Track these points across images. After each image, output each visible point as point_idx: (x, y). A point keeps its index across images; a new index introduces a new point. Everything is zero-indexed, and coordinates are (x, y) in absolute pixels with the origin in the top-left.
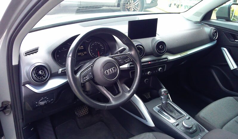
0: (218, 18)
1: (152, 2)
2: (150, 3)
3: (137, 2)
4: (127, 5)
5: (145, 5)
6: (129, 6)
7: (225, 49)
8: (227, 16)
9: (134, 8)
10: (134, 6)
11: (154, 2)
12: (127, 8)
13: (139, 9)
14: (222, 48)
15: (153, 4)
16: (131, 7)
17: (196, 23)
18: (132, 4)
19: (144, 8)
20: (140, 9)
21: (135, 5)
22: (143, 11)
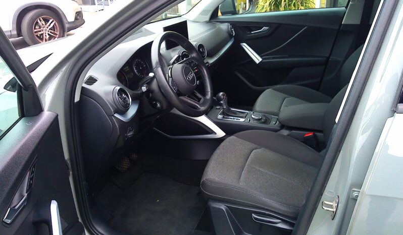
0: (223, 14)
1: (76, 19)
2: (73, 20)
3: (51, 23)
4: (35, 31)
5: (67, 26)
6: (40, 31)
7: (245, 44)
8: (233, 10)
9: (49, 33)
10: (48, 29)
11: (78, 17)
12: (37, 36)
13: (58, 33)
14: (241, 44)
15: (79, 21)
16: (44, 31)
17: (207, 22)
18: (44, 27)
19: (66, 30)
20: (60, 33)
21: (49, 27)
22: (66, 35)
